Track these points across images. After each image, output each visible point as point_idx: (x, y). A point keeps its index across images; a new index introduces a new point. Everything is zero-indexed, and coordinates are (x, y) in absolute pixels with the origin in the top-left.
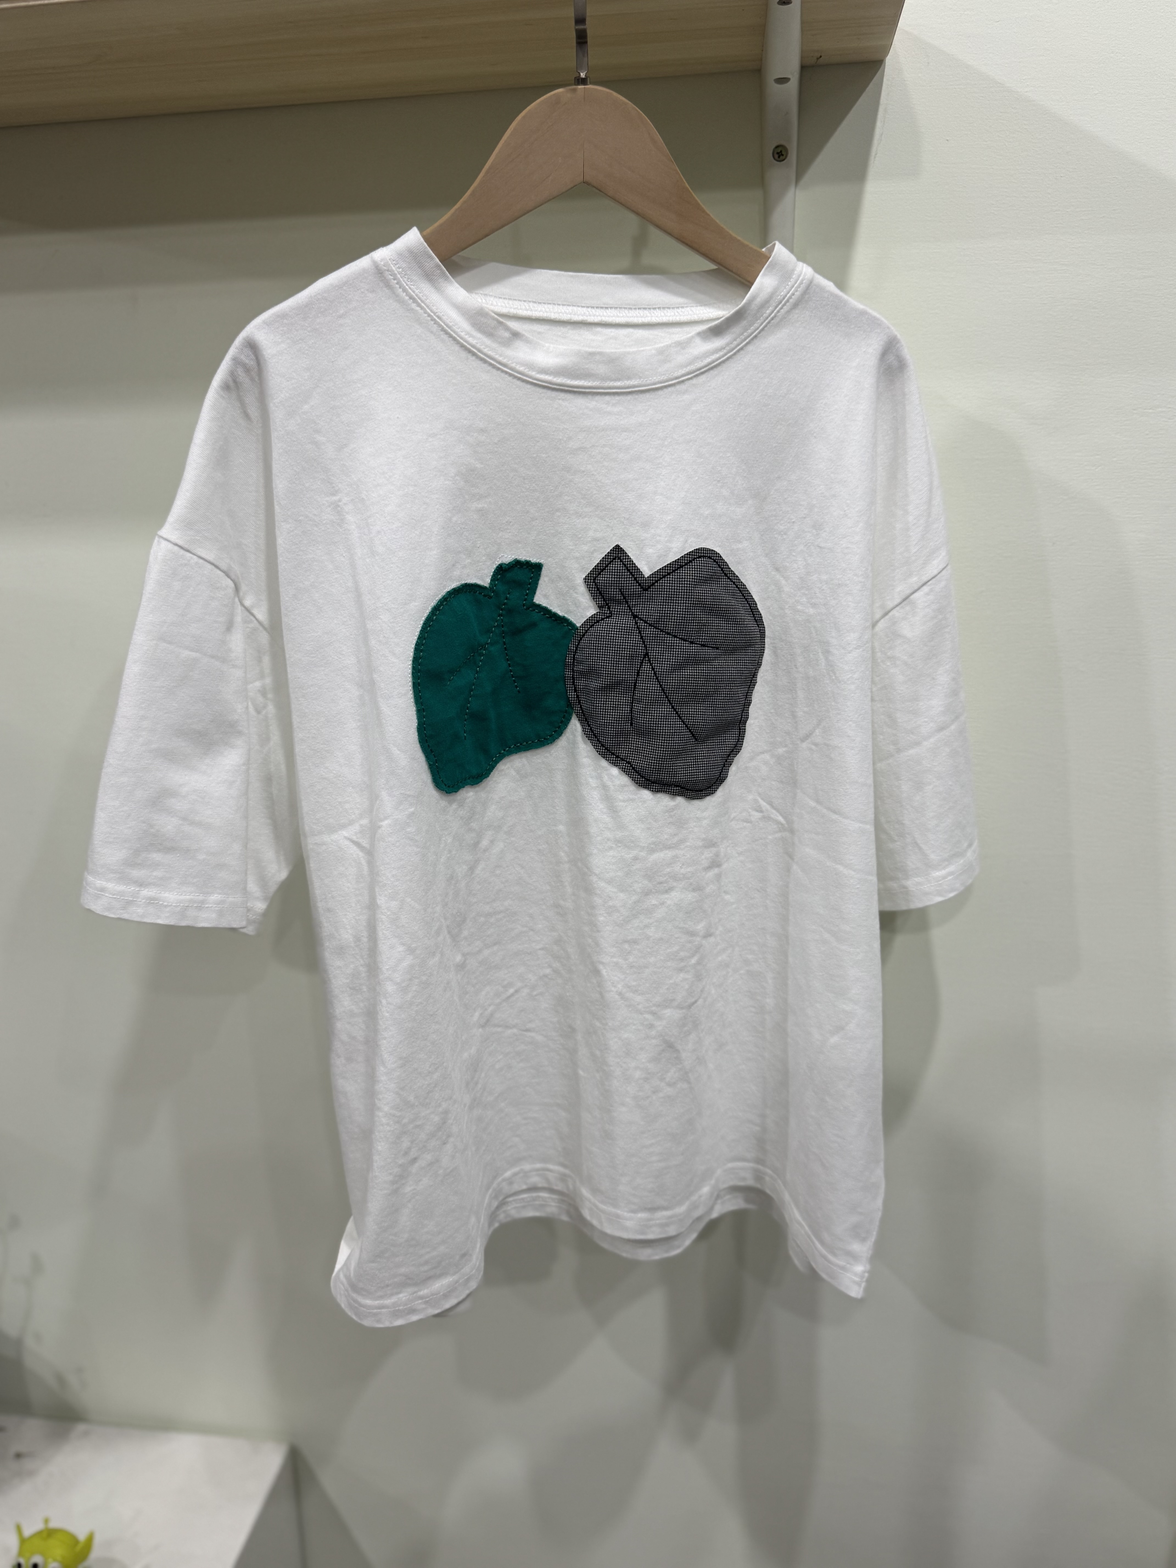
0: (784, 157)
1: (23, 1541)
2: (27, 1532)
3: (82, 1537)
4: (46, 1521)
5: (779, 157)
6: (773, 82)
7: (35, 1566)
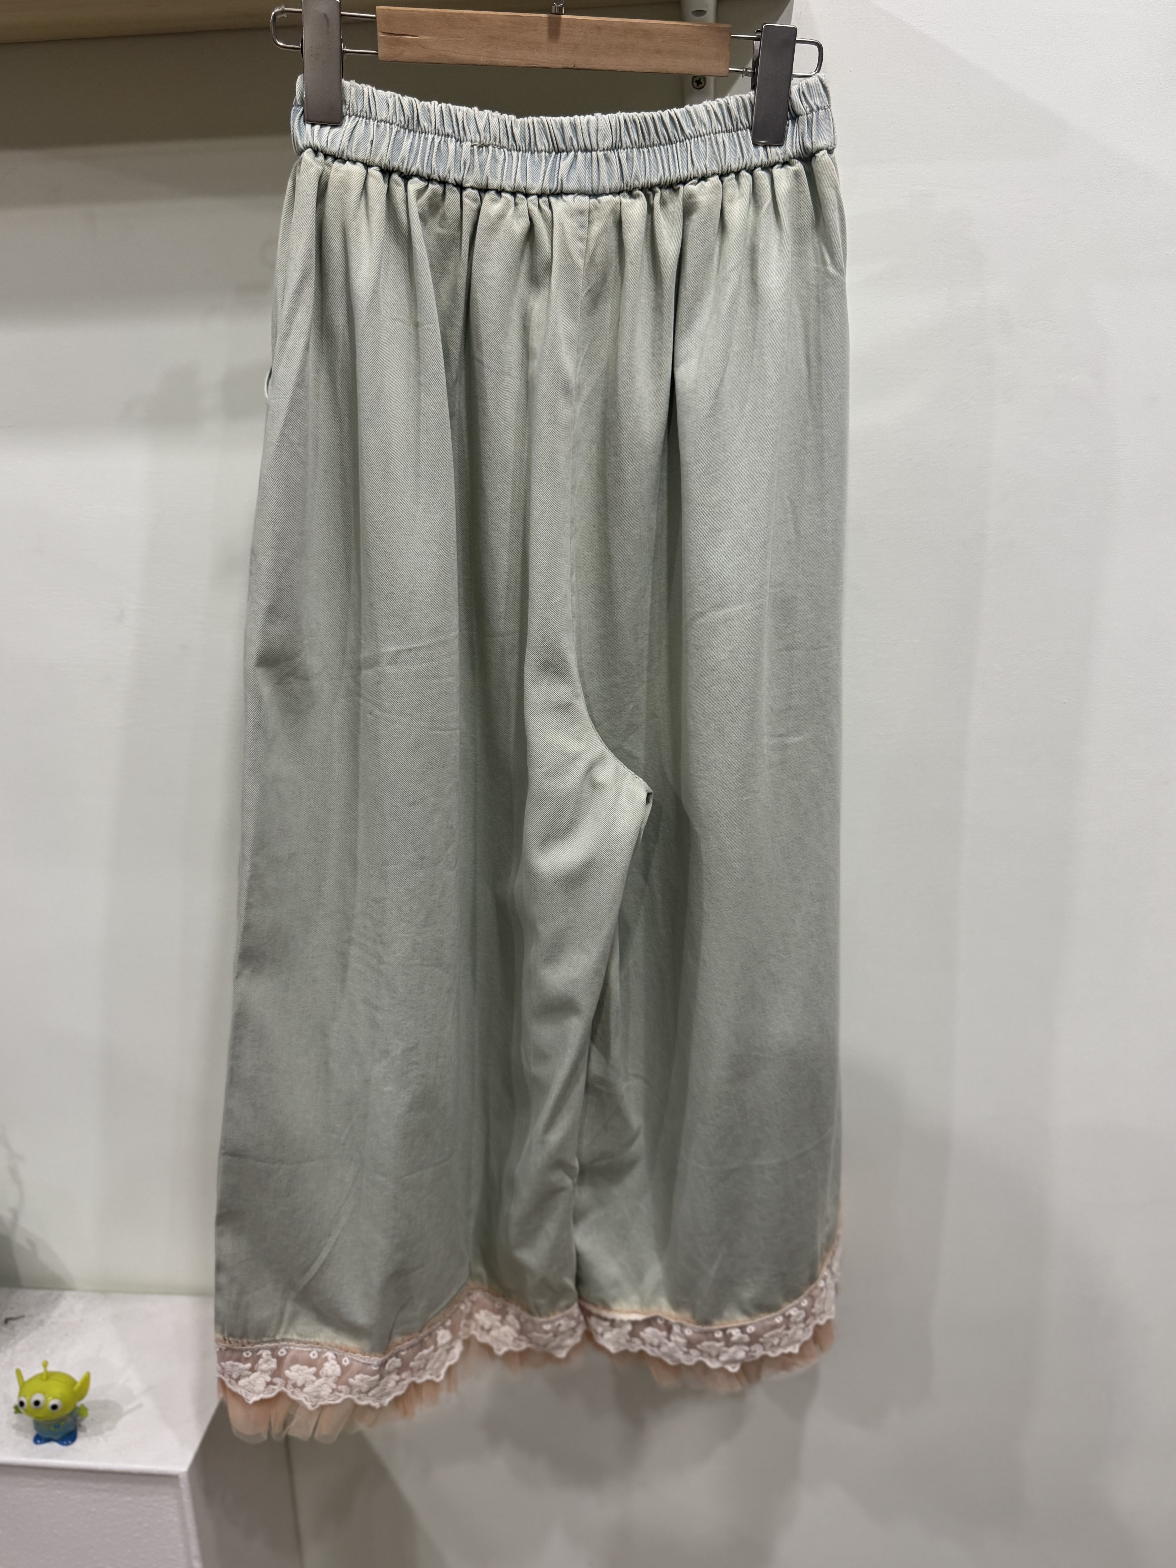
0: (703, 84)
1: (23, 1384)
2: (26, 1376)
3: (78, 1377)
4: (45, 1364)
5: (698, 85)
6: (690, 13)
7: (37, 1403)
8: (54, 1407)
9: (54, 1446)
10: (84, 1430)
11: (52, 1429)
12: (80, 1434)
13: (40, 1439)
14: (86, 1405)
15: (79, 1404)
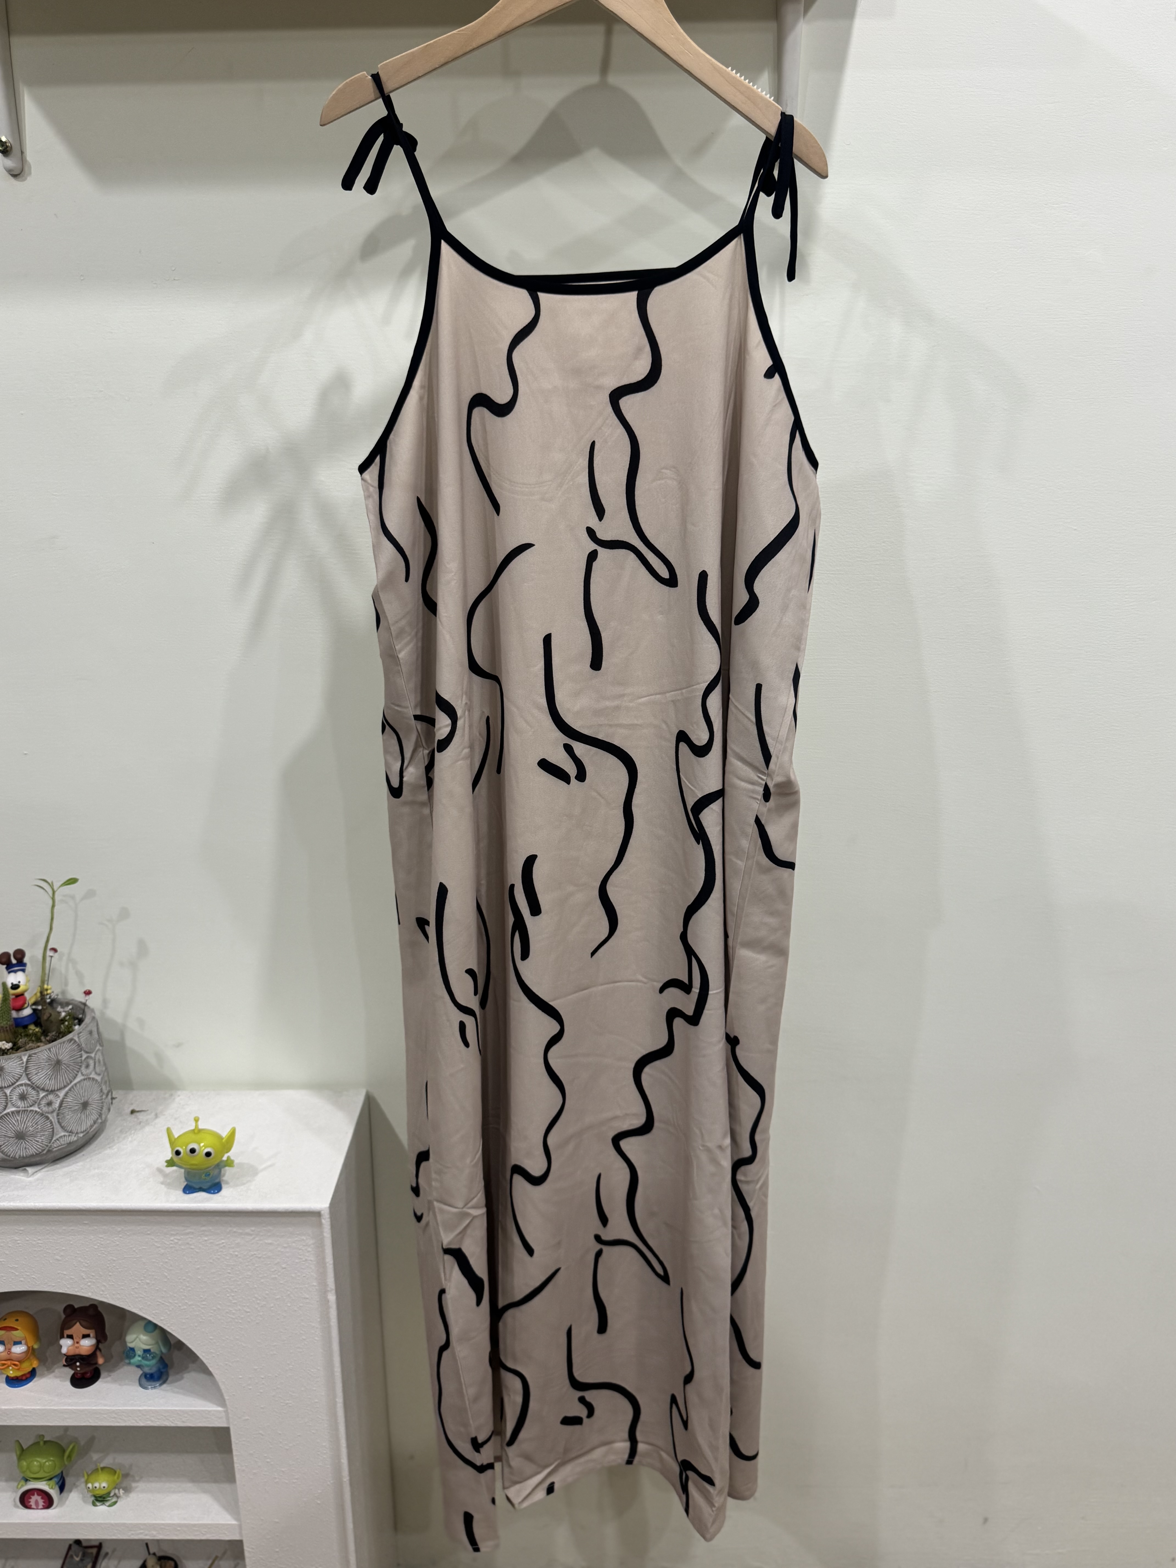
1: (174, 1141)
2: (177, 1134)
3: (224, 1132)
4: (197, 1120)
7: (193, 1151)
8: (208, 1154)
9: (202, 1195)
10: (227, 1183)
11: (203, 1176)
12: (223, 1186)
13: (189, 1189)
14: (232, 1158)
15: (225, 1158)
